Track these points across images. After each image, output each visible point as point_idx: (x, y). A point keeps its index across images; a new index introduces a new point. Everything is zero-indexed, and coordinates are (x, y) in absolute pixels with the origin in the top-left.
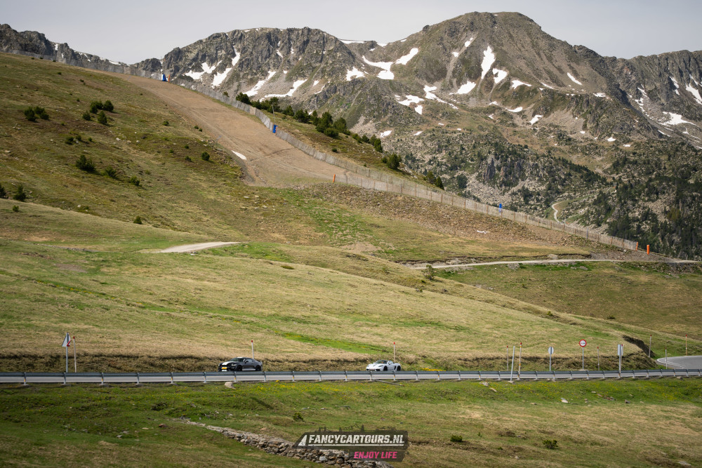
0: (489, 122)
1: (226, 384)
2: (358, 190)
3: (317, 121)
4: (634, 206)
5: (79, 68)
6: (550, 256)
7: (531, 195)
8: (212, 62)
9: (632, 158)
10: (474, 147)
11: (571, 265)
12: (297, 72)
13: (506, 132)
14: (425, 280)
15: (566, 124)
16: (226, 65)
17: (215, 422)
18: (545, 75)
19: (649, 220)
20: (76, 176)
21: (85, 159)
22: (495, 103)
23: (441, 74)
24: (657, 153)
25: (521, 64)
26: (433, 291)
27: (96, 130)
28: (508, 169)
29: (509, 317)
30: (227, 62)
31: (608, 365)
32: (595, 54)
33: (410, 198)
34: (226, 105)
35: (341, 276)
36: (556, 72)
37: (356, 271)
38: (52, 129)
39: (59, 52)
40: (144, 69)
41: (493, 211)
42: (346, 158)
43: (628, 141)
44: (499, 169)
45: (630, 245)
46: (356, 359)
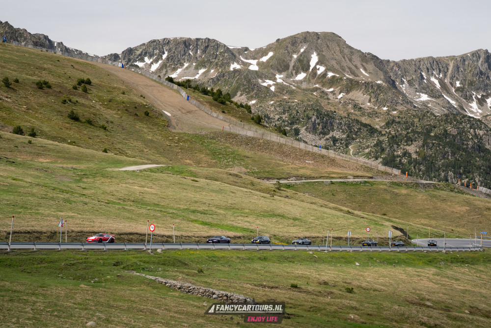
0: (314, 97)
1: (158, 251)
2: (237, 135)
3: (213, 94)
4: (398, 148)
5: (71, 58)
6: (349, 177)
7: (337, 140)
8: (150, 57)
9: (397, 120)
10: (305, 111)
11: (361, 183)
12: (201, 65)
13: (323, 103)
14: (275, 190)
15: (359, 99)
16: (159, 59)
17: (151, 273)
18: (347, 70)
19: (407, 157)
20: (68, 123)
21: (73, 113)
22: (317, 86)
23: (287, 67)
24: (412, 117)
25: (334, 63)
26: (280, 196)
27: (80, 96)
28: (324, 125)
29: (324, 213)
30: (160, 57)
31: (383, 243)
32: (377, 58)
33: (267, 141)
34: (159, 83)
35: (226, 187)
36: (354, 68)
37: (235, 184)
38: (54, 94)
39: (57, 47)
40: (109, 60)
41: (316, 150)
42: (230, 117)
43: (395, 110)
44: (319, 124)
45: (396, 172)
46: (235, 236)
